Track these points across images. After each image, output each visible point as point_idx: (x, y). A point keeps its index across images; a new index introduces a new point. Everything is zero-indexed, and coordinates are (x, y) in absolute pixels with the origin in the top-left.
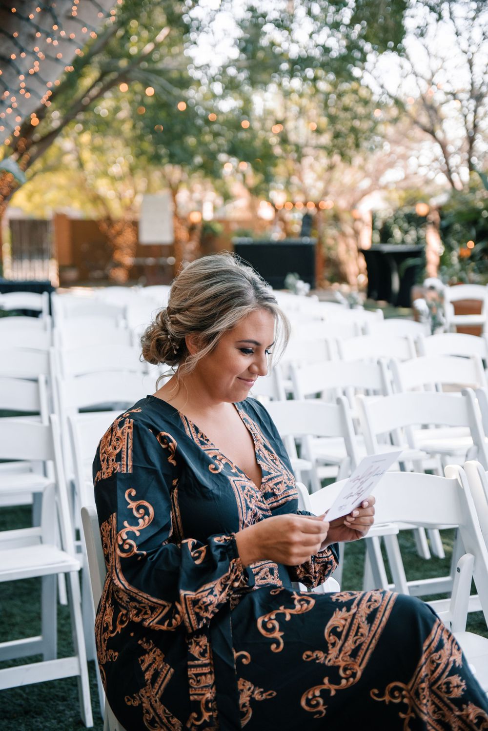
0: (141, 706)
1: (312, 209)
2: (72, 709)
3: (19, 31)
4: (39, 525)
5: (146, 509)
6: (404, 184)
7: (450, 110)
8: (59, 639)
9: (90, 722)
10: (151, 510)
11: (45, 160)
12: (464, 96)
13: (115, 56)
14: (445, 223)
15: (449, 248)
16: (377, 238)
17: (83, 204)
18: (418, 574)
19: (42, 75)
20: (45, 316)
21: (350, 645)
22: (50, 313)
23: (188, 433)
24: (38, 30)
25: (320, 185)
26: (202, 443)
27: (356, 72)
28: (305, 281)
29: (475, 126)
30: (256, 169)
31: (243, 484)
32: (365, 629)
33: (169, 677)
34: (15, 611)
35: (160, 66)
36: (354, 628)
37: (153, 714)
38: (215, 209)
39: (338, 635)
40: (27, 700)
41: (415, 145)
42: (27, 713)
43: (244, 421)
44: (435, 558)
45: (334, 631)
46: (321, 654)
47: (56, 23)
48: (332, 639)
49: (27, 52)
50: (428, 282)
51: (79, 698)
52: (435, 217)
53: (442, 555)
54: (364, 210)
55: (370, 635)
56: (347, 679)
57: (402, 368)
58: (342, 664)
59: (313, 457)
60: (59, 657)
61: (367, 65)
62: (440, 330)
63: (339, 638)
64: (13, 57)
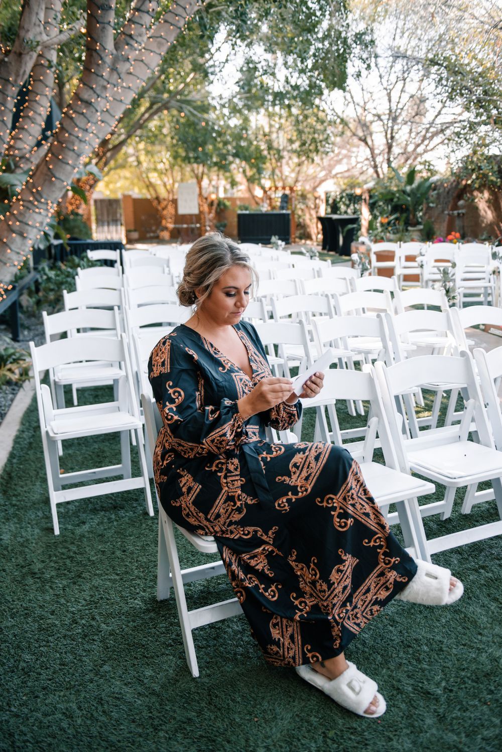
0: (180, 506)
1: (287, 192)
2: (141, 506)
3: (96, 84)
4: (117, 400)
5: (179, 393)
6: (346, 174)
7: (377, 127)
8: (132, 465)
9: (152, 513)
10: (182, 393)
11: (116, 161)
12: (385, 118)
13: (159, 92)
14: (371, 201)
15: (375, 217)
16: (329, 210)
17: (140, 190)
18: (348, 425)
19: (111, 112)
20: (118, 265)
21: (304, 474)
22: (122, 264)
23: (206, 348)
24: (108, 83)
25: (293, 175)
26: (216, 353)
27: (317, 101)
28: (283, 240)
29: (392, 138)
30: (252, 166)
31: (242, 377)
32: (313, 465)
33: (198, 490)
34: (106, 449)
35: (189, 98)
36: (307, 463)
37: (188, 510)
38: (225, 190)
39: (297, 467)
40: (115, 500)
41: (355, 149)
42: (115, 508)
43: (241, 338)
44: (359, 415)
45: (295, 465)
46: (287, 478)
47: (120, 78)
48: (294, 469)
49: (102, 97)
50: (361, 239)
51: (145, 500)
52: (366, 196)
53: (363, 414)
54: (321, 192)
55: (316, 468)
56: (302, 492)
57: (342, 300)
58: (300, 484)
59: (285, 356)
60: (133, 477)
61: (323, 97)
62: (366, 273)
63: (298, 469)
64: (93, 100)
